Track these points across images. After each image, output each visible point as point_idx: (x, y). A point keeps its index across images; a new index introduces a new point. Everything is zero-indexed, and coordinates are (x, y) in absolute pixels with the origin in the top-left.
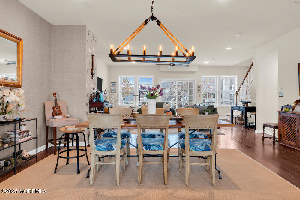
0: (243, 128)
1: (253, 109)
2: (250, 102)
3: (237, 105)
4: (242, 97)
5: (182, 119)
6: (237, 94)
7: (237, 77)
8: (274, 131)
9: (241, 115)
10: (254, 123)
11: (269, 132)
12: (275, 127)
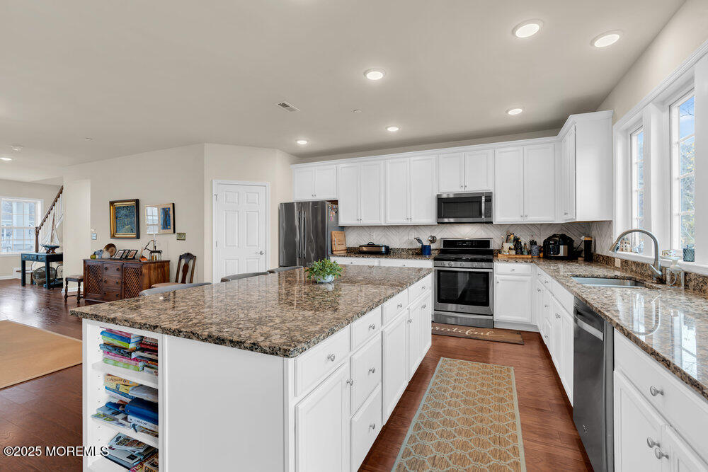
0: (44, 290)
1: (59, 258)
2: (58, 247)
3: (37, 251)
4: (45, 239)
6: (38, 232)
7: (40, 202)
8: (79, 285)
9: (44, 269)
10: (62, 279)
11: (73, 288)
12: (79, 281)
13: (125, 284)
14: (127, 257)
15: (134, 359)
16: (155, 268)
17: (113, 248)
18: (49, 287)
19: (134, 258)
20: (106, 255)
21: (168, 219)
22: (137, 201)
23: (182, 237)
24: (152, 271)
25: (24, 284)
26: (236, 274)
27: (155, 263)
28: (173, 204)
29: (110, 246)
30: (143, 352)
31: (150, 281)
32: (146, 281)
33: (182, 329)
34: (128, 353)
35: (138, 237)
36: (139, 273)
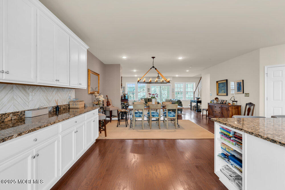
0: (196, 112)
1: (200, 102)
2: (200, 98)
3: (194, 99)
4: (196, 96)
5: (165, 106)
6: (194, 93)
7: (195, 83)
8: (207, 112)
9: (196, 105)
10: (201, 109)
11: (205, 113)
12: (207, 110)
13: (222, 113)
14: (223, 103)
15: (232, 140)
16: (234, 108)
17: (217, 99)
18: (198, 111)
19: (225, 104)
20: (215, 102)
21: (240, 87)
22: (227, 80)
23: (247, 95)
24: (233, 109)
25: (191, 110)
26: (281, 115)
27: (234, 106)
28: (243, 80)
29: (216, 98)
30: (236, 138)
31: (232, 114)
32: (231, 113)
33: (254, 133)
34: (230, 137)
35: (227, 95)
36: (228, 110)
